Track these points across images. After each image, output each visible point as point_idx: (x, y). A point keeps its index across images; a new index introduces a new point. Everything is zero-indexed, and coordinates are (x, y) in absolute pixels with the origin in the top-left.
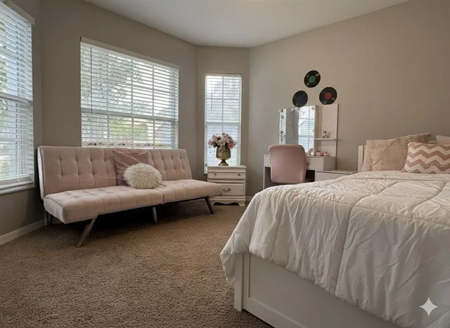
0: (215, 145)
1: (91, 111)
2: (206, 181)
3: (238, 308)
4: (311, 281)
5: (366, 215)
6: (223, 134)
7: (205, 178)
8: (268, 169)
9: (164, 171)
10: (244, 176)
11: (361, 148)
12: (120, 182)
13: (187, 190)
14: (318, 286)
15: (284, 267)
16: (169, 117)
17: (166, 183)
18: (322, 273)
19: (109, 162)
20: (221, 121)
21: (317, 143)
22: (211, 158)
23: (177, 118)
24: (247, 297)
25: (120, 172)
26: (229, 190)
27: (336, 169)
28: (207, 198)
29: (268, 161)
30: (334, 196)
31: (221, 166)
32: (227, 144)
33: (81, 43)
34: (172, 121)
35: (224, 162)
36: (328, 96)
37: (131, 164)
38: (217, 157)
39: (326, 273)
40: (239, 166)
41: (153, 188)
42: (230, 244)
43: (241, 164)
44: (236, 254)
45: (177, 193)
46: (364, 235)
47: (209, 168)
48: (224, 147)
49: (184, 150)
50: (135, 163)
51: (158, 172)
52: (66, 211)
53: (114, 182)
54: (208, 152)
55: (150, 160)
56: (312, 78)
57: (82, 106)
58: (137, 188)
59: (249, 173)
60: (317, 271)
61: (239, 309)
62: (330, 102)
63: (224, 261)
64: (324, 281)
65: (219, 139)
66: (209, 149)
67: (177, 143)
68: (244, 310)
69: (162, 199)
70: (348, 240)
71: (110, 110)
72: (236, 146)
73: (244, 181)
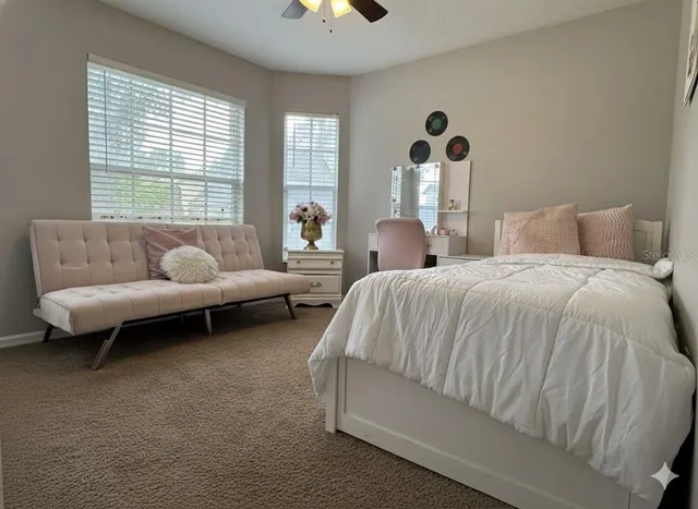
0: (300, 219)
1: (106, 168)
2: (286, 272)
3: (330, 428)
4: (417, 381)
5: (480, 301)
6: (312, 203)
7: (283, 268)
8: (374, 255)
9: (221, 258)
10: (339, 265)
11: (498, 223)
12: (154, 275)
13: (258, 285)
14: (425, 386)
15: (388, 369)
16: (229, 177)
17: (225, 274)
18: (430, 371)
19: (136, 243)
20: (308, 184)
21: (442, 217)
22: (293, 239)
23: (242, 178)
24: (343, 413)
25: (154, 259)
26: (319, 285)
27: (467, 253)
28: (286, 296)
29: (374, 242)
30: (448, 282)
31: (308, 250)
32: (316, 218)
33: (89, 64)
34: (235, 184)
35: (312, 244)
36: (458, 149)
37: (170, 248)
38: (303, 236)
39: (434, 369)
40: (335, 250)
41: (205, 282)
42: (321, 348)
43: (338, 247)
44: (329, 359)
45: (241, 289)
46: (476, 323)
47: (290, 253)
48: (312, 223)
49: (252, 226)
50: (178, 245)
51: (213, 259)
52: (75, 316)
53: (145, 275)
54: (289, 231)
55: (200, 241)
56: (437, 122)
57: (91, 160)
58: (180, 282)
59: (348, 259)
60: (425, 368)
61: (332, 431)
62: (460, 157)
63: (313, 369)
64: (431, 379)
65: (305, 210)
66: (289, 226)
67: (241, 216)
68: (338, 431)
69: (220, 298)
70: (460, 330)
71: (136, 166)
72: (330, 221)
73: (340, 272)
